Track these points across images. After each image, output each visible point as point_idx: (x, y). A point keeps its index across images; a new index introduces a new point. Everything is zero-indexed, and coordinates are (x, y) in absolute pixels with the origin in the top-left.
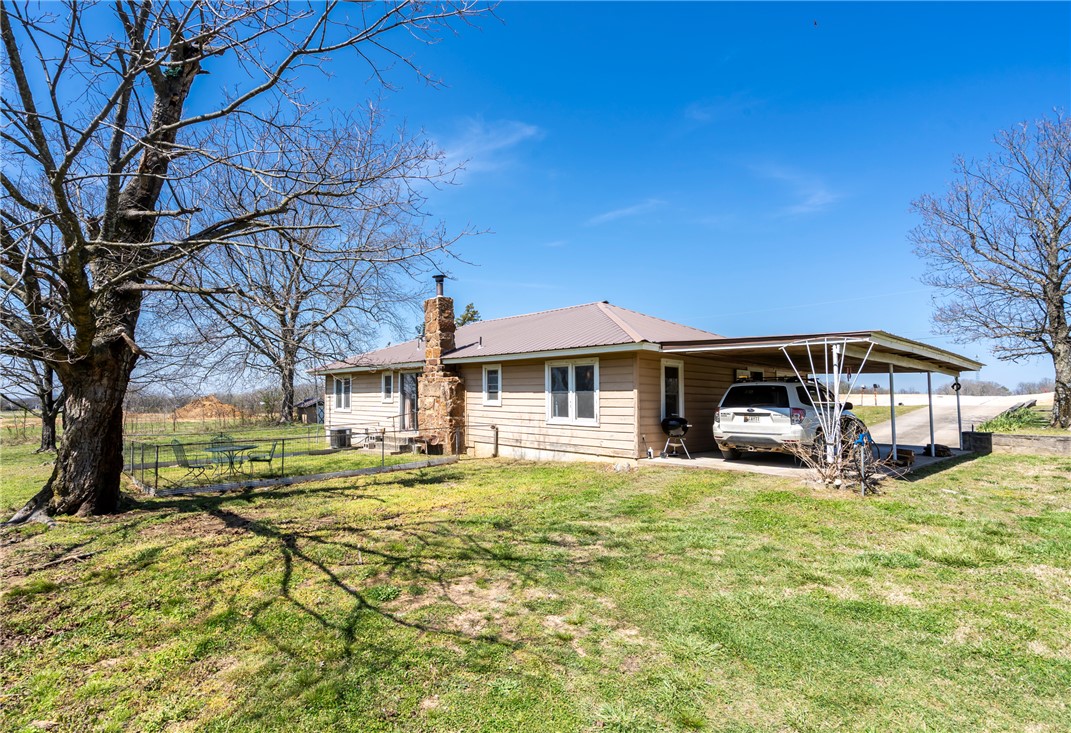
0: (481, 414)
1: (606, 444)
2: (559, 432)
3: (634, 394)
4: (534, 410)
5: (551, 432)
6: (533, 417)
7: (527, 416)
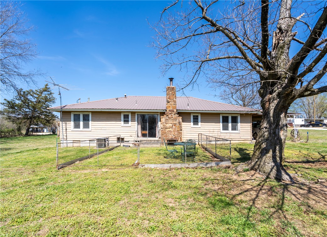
0: (190, 130)
1: (242, 137)
2: (225, 135)
3: (250, 124)
4: (215, 128)
5: (222, 135)
6: (214, 131)
7: (212, 131)
